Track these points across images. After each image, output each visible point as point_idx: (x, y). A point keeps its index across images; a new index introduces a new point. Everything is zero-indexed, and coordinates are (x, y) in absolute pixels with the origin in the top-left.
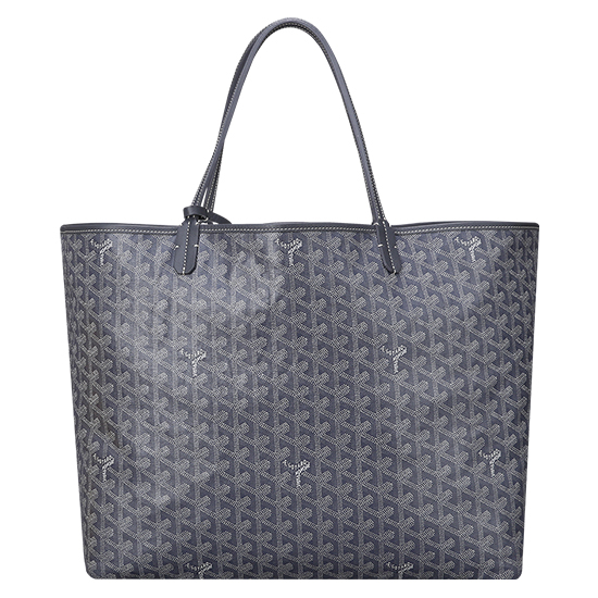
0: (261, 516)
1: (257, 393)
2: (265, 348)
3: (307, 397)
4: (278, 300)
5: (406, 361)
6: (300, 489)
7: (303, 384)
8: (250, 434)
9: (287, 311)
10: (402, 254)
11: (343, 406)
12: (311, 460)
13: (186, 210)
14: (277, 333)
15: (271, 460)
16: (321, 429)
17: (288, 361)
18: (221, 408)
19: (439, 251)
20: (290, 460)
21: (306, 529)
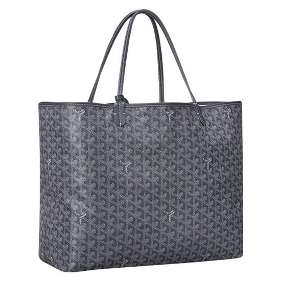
0: (154, 236)
1: (154, 180)
2: (157, 160)
3: (174, 181)
4: (164, 137)
5: (211, 165)
6: (170, 223)
7: (173, 175)
8: (150, 199)
9: (168, 143)
10: (204, 117)
11: (189, 185)
12: (175, 210)
13: (116, 97)
14: (163, 153)
15: (159, 210)
16: (179, 196)
17: (167, 165)
18: (139, 187)
19: (217, 116)
20: (167, 210)
21: (172, 241)
